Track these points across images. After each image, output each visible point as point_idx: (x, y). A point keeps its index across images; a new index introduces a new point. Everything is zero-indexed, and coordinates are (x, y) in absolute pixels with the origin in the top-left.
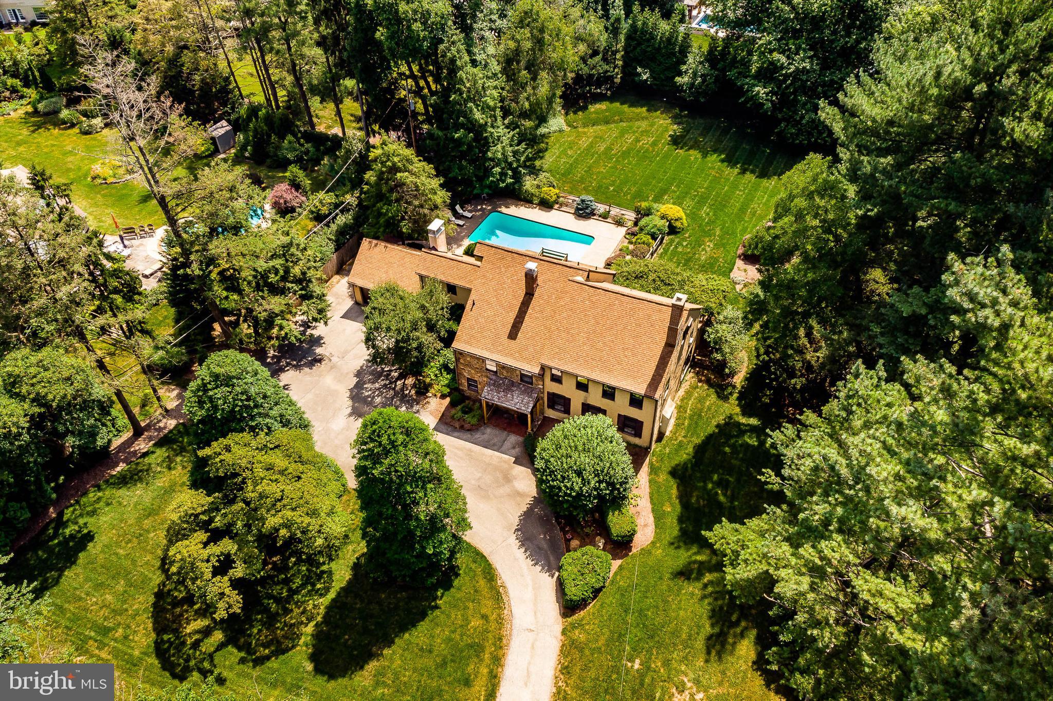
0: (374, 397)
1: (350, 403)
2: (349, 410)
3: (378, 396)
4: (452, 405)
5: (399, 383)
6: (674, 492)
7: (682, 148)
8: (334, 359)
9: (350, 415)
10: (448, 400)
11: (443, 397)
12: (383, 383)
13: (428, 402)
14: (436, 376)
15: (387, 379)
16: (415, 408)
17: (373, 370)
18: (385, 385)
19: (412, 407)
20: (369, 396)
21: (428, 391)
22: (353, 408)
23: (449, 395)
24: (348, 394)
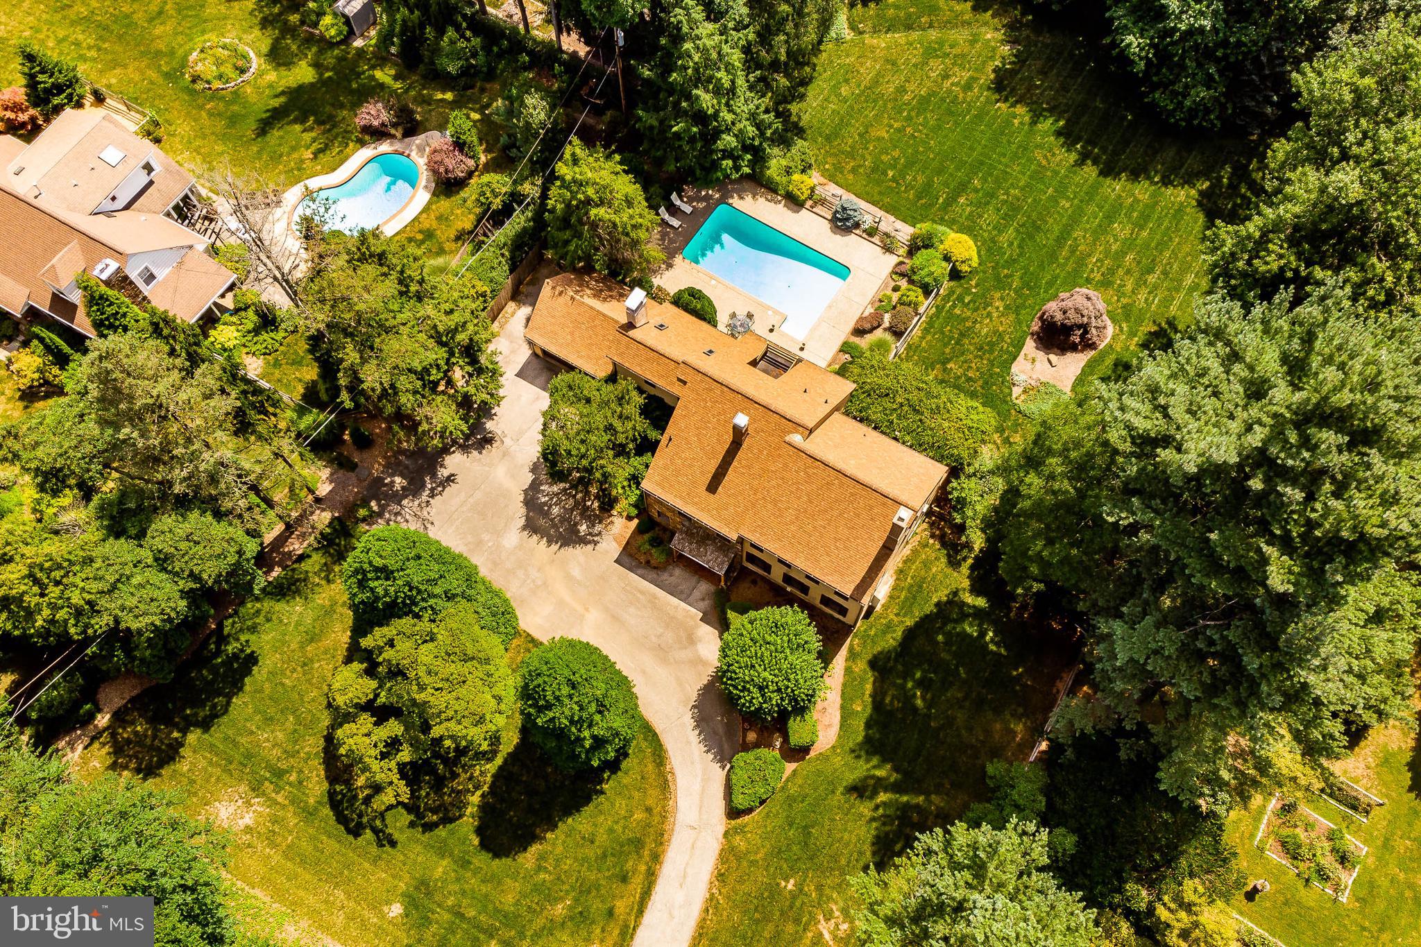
0: (550, 506)
1: (523, 511)
2: (522, 521)
3: (556, 504)
4: (640, 530)
6: (869, 688)
7: (1006, 100)
8: (507, 441)
9: (524, 528)
10: (636, 521)
11: (629, 518)
12: (562, 486)
13: (612, 522)
16: (598, 528)
18: (565, 490)
19: (594, 526)
20: (545, 504)
22: (528, 518)
23: (637, 516)
24: (522, 498)
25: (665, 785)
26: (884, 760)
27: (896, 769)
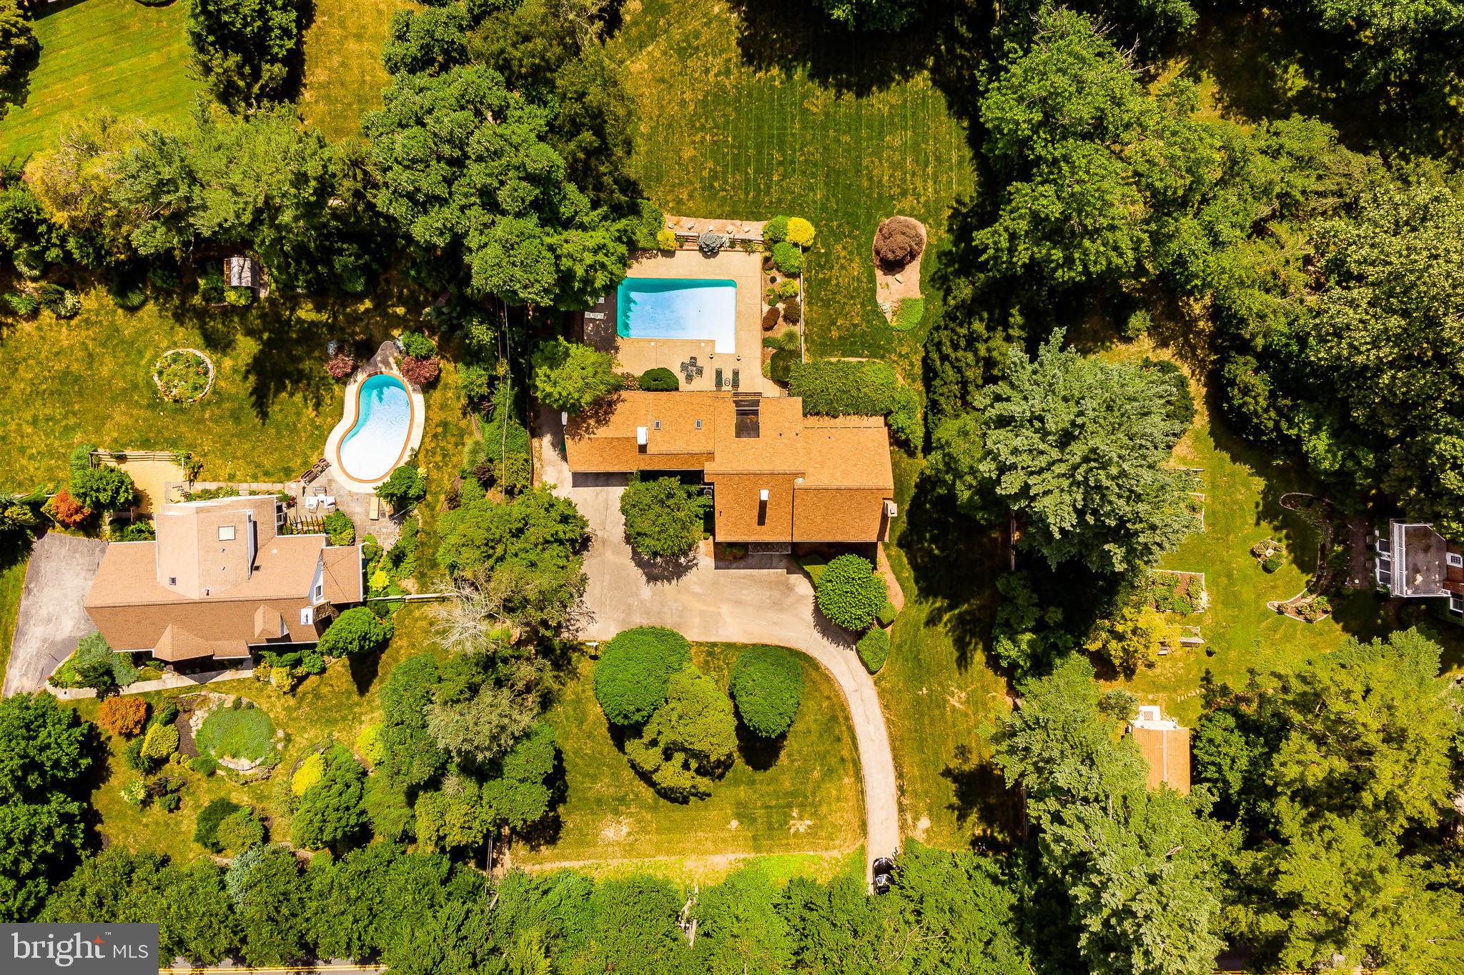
2: (644, 578)
4: (718, 557)
6: (905, 560)
7: (760, 68)
8: (599, 532)
9: (648, 582)
16: (691, 554)
19: (688, 555)
22: (646, 574)
24: (633, 564)
25: (828, 679)
26: (935, 596)
27: (945, 597)
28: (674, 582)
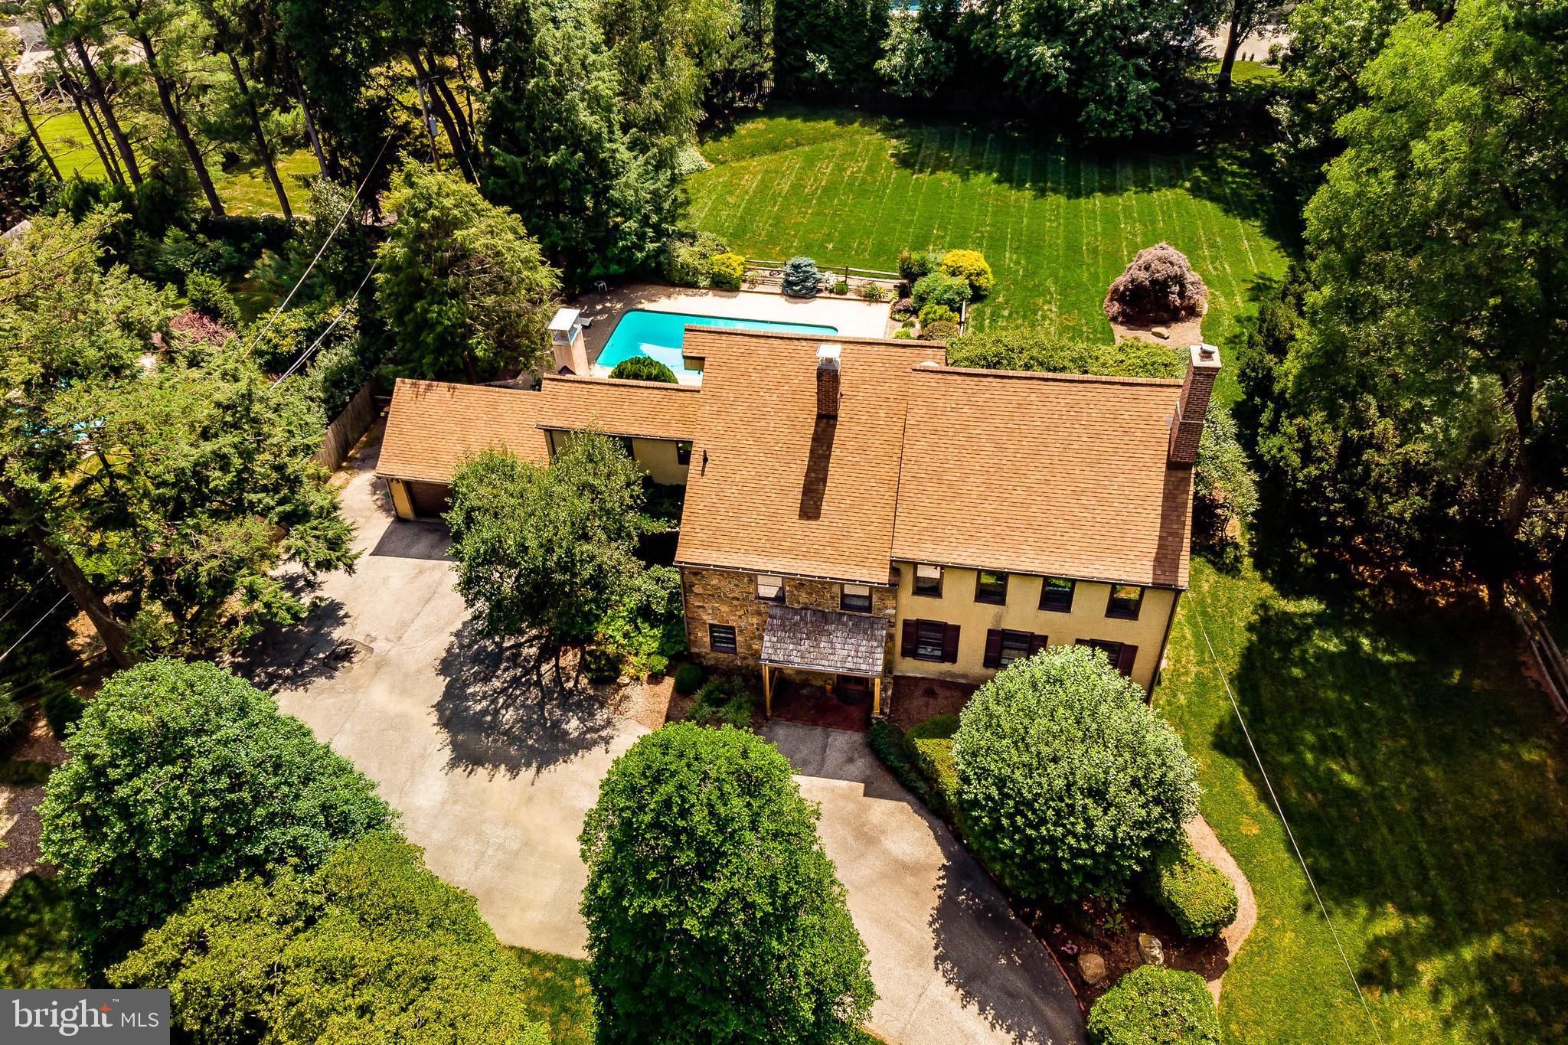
0: (497, 712)
1: (444, 736)
2: (447, 754)
3: (506, 706)
4: (682, 691)
5: (544, 668)
7: (921, 171)
8: (379, 646)
9: (454, 763)
10: (669, 682)
11: (655, 678)
12: (507, 676)
13: (626, 698)
14: (626, 636)
15: (516, 666)
16: (601, 716)
17: (478, 653)
18: (515, 681)
19: (592, 715)
20: (485, 712)
21: (618, 673)
22: (455, 746)
23: (669, 671)
24: (434, 718)
28: (527, 774)
